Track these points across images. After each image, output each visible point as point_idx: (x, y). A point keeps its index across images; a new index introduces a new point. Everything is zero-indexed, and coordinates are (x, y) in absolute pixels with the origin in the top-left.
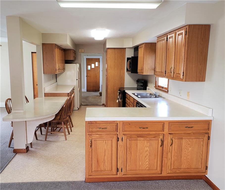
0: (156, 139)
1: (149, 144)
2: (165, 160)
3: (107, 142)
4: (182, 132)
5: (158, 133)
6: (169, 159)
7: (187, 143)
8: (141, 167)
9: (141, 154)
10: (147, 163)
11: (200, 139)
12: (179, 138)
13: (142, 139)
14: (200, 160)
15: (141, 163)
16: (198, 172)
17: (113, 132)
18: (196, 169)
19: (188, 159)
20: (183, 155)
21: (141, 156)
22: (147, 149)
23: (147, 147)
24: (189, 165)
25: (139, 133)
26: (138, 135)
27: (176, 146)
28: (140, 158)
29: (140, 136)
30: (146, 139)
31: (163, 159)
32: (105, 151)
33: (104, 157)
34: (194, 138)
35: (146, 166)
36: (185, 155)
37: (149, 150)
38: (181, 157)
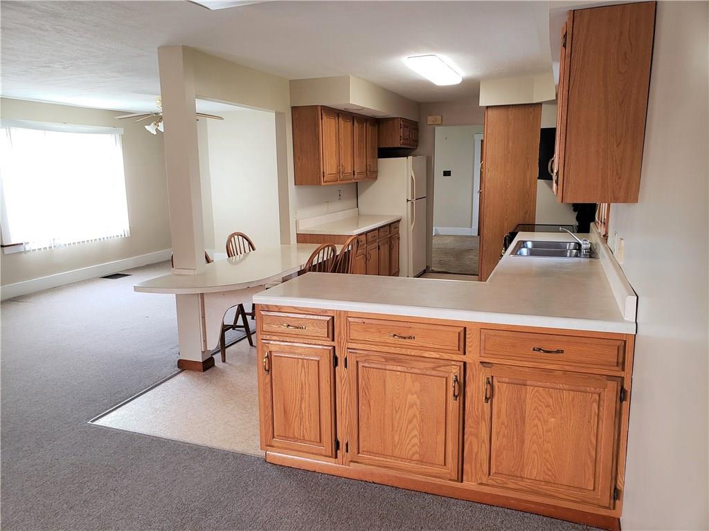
0: (441, 374)
1: (417, 385)
2: (471, 442)
3: (305, 363)
4: (527, 364)
5: (446, 356)
6: (484, 442)
7: (540, 400)
8: (397, 449)
9: (397, 412)
10: (416, 440)
11: (586, 392)
12: (514, 381)
13: (399, 368)
14: (591, 465)
15: (396, 438)
16: (583, 502)
17: (321, 338)
18: (578, 490)
19: (545, 453)
20: (527, 437)
21: (397, 418)
22: (412, 398)
23: (412, 394)
24: (550, 473)
25: (392, 350)
26: (388, 355)
27: (504, 406)
28: (396, 424)
29: (394, 360)
30: (411, 371)
31: (466, 437)
32: (302, 388)
33: (301, 404)
34: (566, 387)
35: (414, 450)
36: (535, 437)
37: (418, 405)
38: (523, 442)
